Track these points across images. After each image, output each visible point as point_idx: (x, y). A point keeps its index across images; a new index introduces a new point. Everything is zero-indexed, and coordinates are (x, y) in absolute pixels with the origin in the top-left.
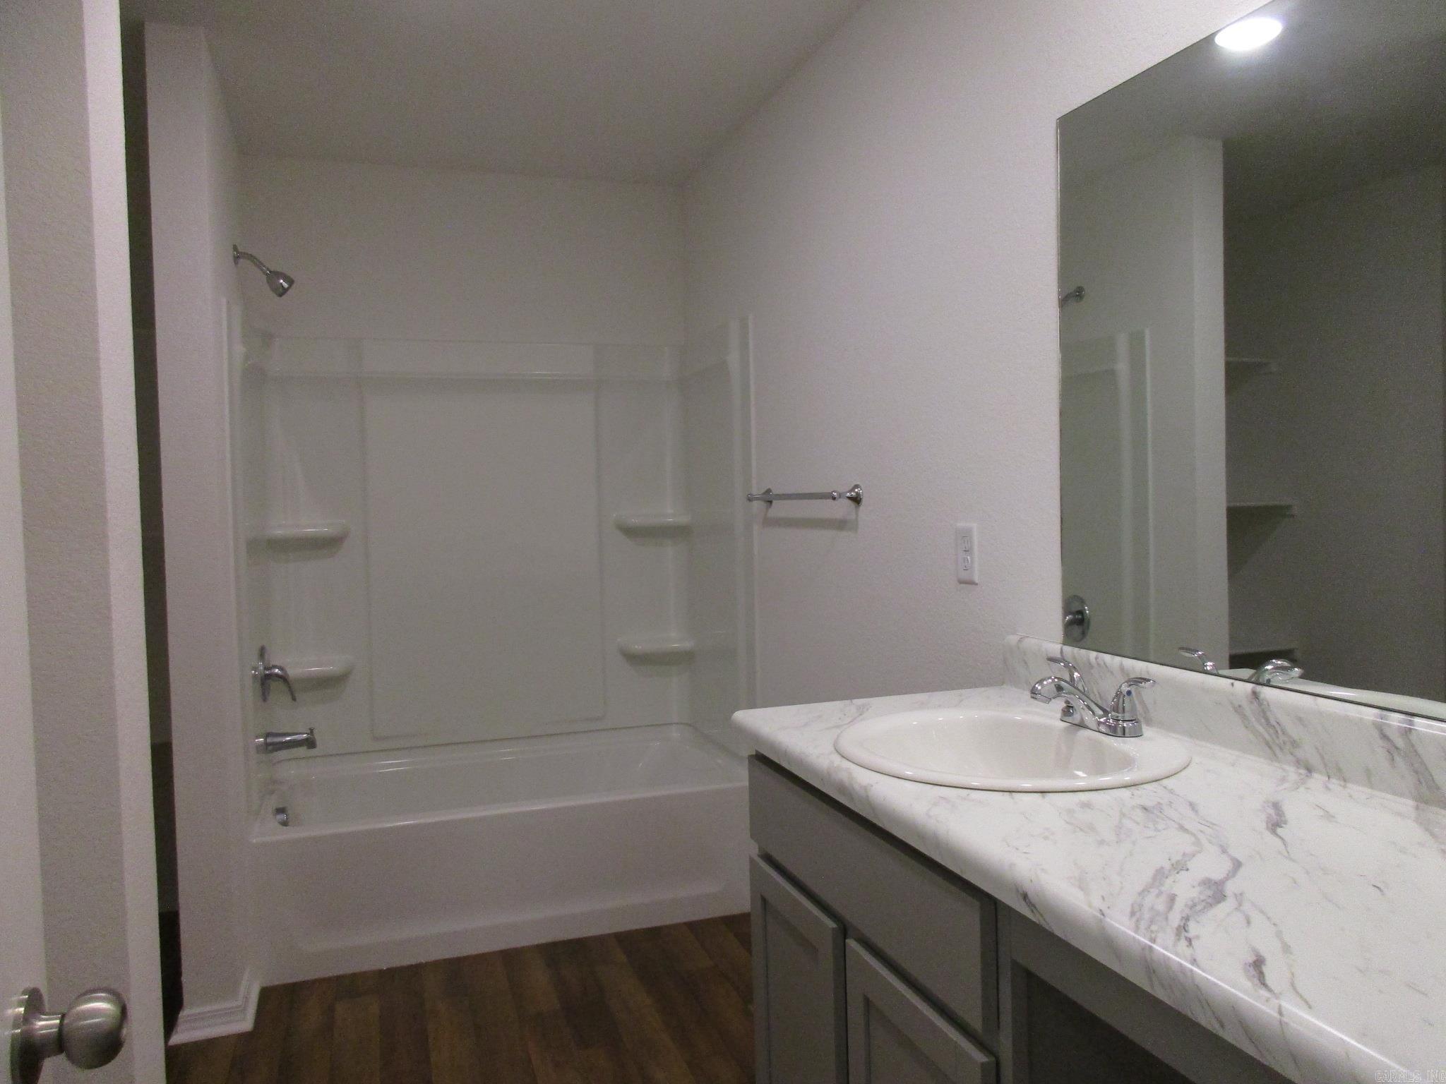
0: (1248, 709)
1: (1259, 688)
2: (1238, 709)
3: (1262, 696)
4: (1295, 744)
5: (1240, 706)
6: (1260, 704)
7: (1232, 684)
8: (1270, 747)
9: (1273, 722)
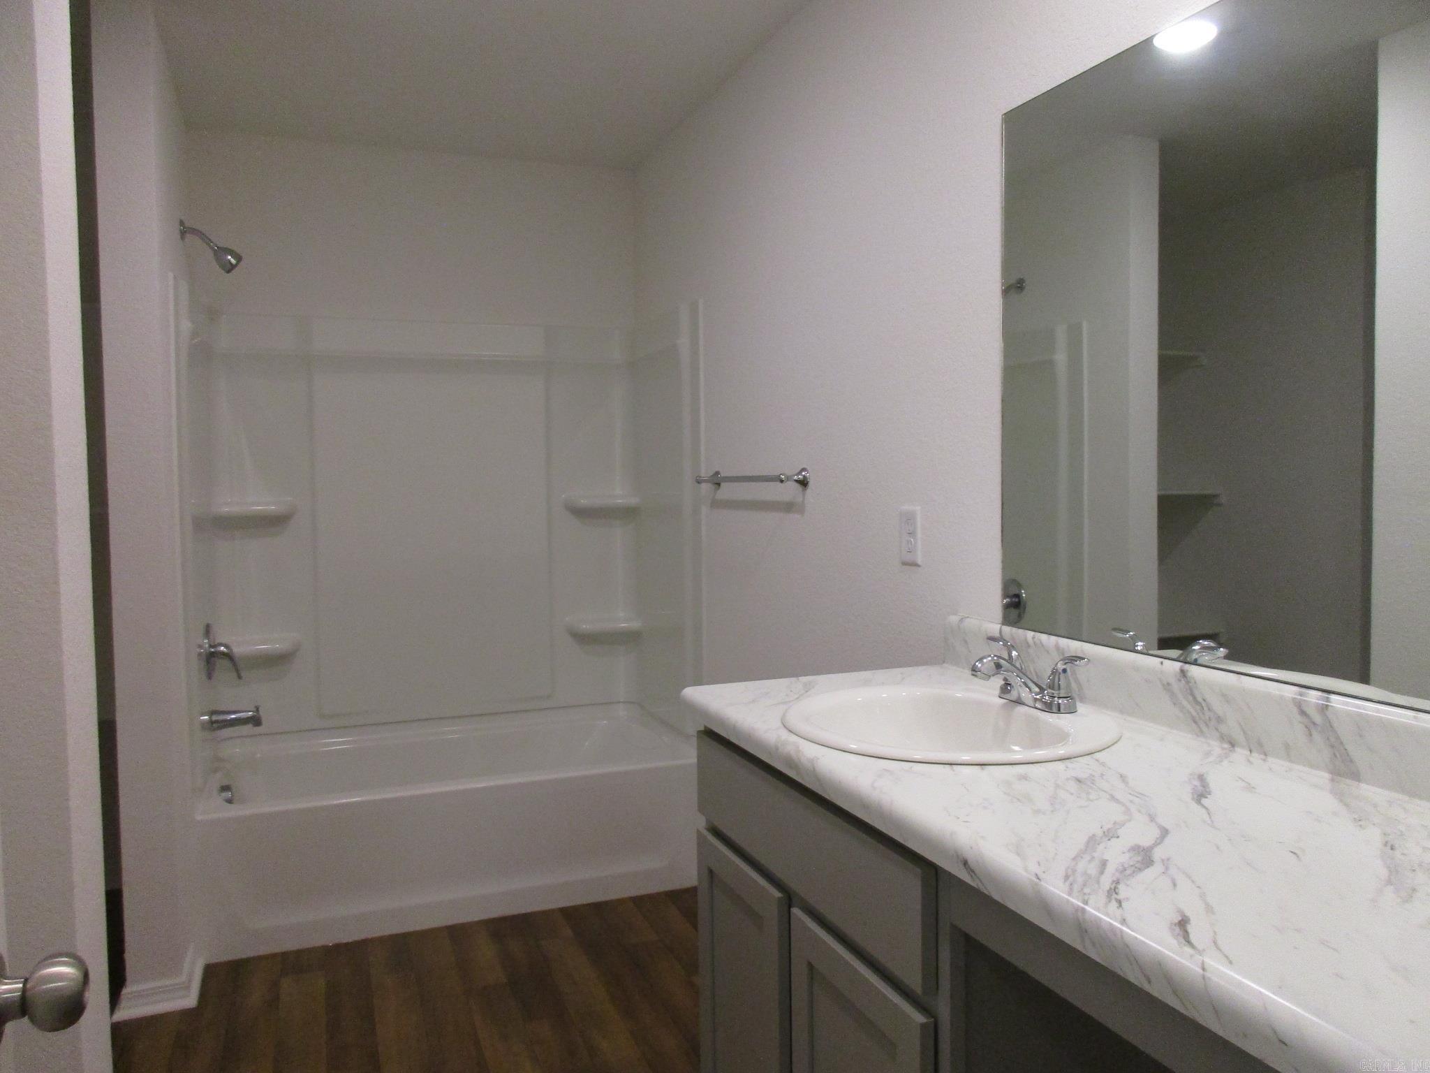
0: (1176, 687)
1: (1187, 667)
2: (1167, 687)
3: (1189, 674)
4: (1220, 720)
5: (1168, 684)
6: (1188, 682)
7: (1162, 663)
8: (1195, 722)
9: (1200, 699)
